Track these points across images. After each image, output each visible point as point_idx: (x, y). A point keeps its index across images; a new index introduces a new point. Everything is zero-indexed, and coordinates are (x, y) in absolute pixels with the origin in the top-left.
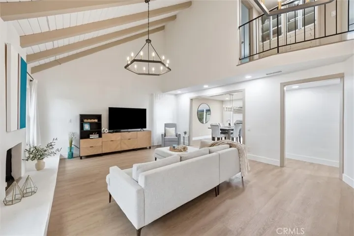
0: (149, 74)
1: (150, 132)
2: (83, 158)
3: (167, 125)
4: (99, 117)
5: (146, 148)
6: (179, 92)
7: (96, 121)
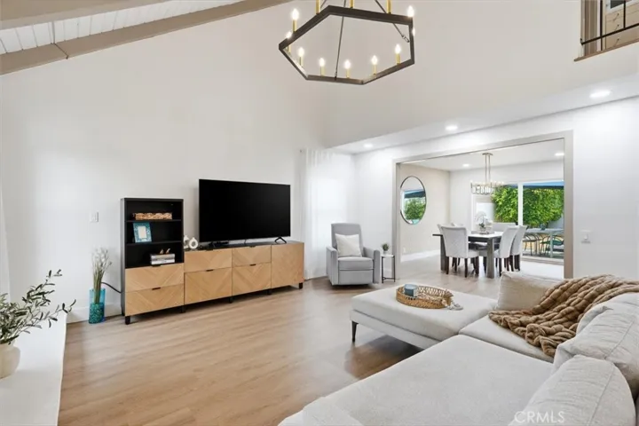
0: (335, 79)
1: (300, 247)
2: (132, 320)
3: (336, 229)
4: (175, 206)
5: (289, 288)
6: (367, 145)
7: (168, 216)
